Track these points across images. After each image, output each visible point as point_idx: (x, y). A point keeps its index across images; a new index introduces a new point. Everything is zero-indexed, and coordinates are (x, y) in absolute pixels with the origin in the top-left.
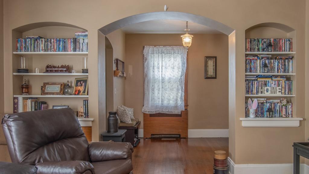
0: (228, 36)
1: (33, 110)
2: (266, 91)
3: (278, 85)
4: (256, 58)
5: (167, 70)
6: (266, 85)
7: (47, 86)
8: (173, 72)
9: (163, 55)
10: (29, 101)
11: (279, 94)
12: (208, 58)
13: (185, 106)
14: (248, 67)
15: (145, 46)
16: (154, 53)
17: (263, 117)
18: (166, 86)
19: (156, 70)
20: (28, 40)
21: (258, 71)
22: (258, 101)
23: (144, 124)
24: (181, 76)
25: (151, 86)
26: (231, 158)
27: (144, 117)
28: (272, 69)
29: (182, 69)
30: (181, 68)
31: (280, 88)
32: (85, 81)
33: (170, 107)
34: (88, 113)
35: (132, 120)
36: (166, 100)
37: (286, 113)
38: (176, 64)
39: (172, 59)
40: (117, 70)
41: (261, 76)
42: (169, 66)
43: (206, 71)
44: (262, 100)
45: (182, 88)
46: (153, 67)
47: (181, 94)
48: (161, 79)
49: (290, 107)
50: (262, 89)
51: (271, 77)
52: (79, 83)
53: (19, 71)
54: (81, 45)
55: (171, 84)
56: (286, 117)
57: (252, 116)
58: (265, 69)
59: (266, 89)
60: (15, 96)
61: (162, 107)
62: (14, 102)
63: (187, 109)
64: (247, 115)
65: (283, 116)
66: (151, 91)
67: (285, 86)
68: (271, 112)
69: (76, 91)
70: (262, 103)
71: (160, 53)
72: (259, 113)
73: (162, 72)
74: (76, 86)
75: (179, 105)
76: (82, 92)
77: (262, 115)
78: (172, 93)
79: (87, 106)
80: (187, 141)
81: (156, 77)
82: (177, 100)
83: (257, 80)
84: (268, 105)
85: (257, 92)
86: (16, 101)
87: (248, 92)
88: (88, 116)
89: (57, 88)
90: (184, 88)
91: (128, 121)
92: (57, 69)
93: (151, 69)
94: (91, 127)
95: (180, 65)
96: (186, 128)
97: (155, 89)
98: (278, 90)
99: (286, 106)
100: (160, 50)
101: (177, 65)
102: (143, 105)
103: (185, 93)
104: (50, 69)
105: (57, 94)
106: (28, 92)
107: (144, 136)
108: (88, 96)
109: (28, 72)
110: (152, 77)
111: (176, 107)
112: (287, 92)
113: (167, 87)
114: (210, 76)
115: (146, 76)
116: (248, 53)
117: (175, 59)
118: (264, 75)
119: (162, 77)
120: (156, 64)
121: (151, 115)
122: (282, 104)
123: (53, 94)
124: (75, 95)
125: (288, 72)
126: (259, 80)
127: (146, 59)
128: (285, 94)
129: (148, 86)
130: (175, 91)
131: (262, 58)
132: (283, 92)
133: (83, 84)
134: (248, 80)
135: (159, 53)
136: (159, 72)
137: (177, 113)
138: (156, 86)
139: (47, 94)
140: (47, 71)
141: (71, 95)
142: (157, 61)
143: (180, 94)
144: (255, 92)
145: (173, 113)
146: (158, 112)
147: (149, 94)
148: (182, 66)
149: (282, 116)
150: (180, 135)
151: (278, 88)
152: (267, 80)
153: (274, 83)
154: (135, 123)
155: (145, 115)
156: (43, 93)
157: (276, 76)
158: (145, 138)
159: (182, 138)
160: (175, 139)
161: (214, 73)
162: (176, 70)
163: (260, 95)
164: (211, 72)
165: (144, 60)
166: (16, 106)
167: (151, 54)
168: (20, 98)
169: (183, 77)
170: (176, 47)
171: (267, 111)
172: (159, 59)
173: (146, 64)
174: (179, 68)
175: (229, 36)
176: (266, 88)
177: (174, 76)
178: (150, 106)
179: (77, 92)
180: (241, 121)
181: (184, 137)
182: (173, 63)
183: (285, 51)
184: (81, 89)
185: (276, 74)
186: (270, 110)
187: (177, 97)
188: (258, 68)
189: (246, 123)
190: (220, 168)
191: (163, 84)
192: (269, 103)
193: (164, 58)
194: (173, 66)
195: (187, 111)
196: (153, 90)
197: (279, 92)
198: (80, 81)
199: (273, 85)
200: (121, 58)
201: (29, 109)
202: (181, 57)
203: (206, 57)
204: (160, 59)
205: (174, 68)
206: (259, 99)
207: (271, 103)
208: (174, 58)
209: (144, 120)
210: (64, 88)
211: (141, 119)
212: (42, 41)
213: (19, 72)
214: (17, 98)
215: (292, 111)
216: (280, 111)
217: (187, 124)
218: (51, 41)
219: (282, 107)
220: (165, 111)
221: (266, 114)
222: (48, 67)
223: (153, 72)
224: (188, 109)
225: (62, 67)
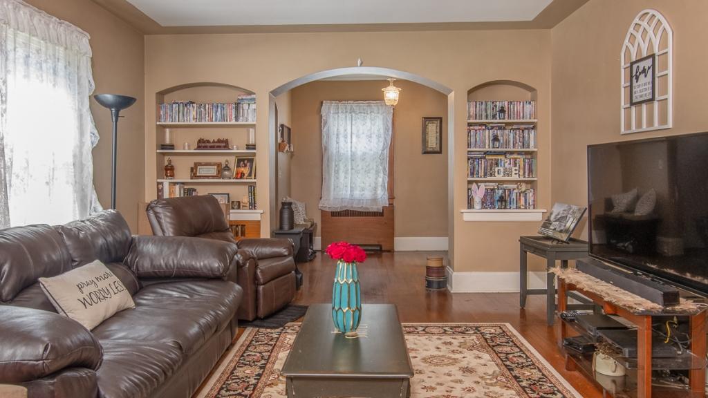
0: (447, 96)
1: (182, 196)
2: (496, 173)
3: (515, 165)
4: (484, 127)
5: (360, 139)
6: (497, 164)
7: (199, 167)
8: (369, 143)
9: (353, 115)
10: (177, 187)
11: (515, 177)
12: (427, 119)
13: (389, 199)
14: (473, 140)
15: (324, 102)
16: (338, 113)
17: (494, 208)
18: (358, 166)
19: (342, 139)
20: (174, 105)
21: (487, 146)
22: (485, 186)
23: (322, 228)
24: (383, 150)
25: (334, 166)
26: (450, 266)
27: (322, 216)
28: (507, 143)
29: (385, 139)
30: (382, 136)
31: (517, 168)
32: (251, 161)
33: (365, 202)
34: (255, 203)
35: (305, 220)
36: (358, 188)
37: (525, 202)
38: (375, 129)
39: (368, 121)
40: (283, 141)
41: (491, 152)
42: (363, 133)
43: (425, 141)
44: (491, 185)
45: (384, 169)
46: (337, 135)
47: (382, 179)
48: (350, 154)
49: (531, 194)
50: (491, 169)
51: (505, 154)
52: (242, 163)
53: (163, 147)
54: (246, 111)
55: (366, 162)
56: (526, 208)
57: (477, 206)
58: (495, 143)
59: (496, 171)
60: (159, 180)
61: (352, 199)
62: (158, 188)
63: (392, 204)
64: (470, 205)
65: (522, 207)
66: (333, 174)
67: (524, 166)
68: (503, 202)
69: (237, 174)
70: (493, 190)
71: (349, 111)
72: (488, 202)
73: (351, 142)
74: (237, 167)
75: (379, 197)
76: (246, 175)
77: (492, 206)
78: (367, 179)
79: (254, 193)
80: (393, 256)
81: (342, 151)
82: (375, 189)
83: (485, 158)
84: (501, 191)
85: (485, 175)
86: (160, 186)
87: (472, 174)
88: (255, 206)
89: (213, 170)
90: (387, 169)
91: (300, 221)
92: (212, 144)
93: (334, 138)
94: (259, 221)
95: (382, 131)
96: (391, 236)
97: (341, 171)
98: (514, 172)
99: (526, 194)
100: (349, 108)
101: (376, 131)
102: (321, 198)
103: (389, 177)
104: (203, 145)
105: (213, 177)
106: (172, 176)
107: (322, 248)
108: (255, 180)
109: (173, 149)
110: (335, 151)
111: (374, 200)
112: (527, 173)
113: (360, 167)
114: (431, 149)
115: (325, 149)
116: (471, 121)
117: (373, 122)
118: (495, 152)
119: (351, 151)
120: (342, 130)
121: (334, 214)
122: (520, 191)
123: (208, 177)
124: (237, 178)
125: (529, 147)
126: (487, 157)
127: (326, 123)
128: (525, 177)
129: (328, 166)
130: (372, 175)
131: (492, 128)
132: (521, 173)
133: (248, 164)
134: (472, 158)
135: (346, 112)
136: (347, 143)
137: (376, 210)
138: (342, 166)
139: (200, 177)
140: (199, 147)
141: (230, 178)
142: (343, 125)
143: (380, 180)
144: (483, 174)
145: (371, 210)
146: (345, 209)
147: (330, 179)
148: (385, 133)
149: (520, 208)
150: (380, 246)
151: (514, 169)
152: (499, 157)
153: (508, 162)
154: (309, 224)
155: (323, 213)
156: (194, 175)
157: (512, 153)
158: (322, 251)
159: (385, 251)
160: (372, 252)
161: (438, 145)
162: (374, 140)
163: (489, 178)
164: (433, 143)
165: (322, 124)
166: (160, 193)
167: (333, 114)
168: (166, 182)
169: (387, 152)
170: (374, 102)
171: (497, 201)
172: (347, 123)
173: (324, 130)
174: (379, 137)
175: (449, 96)
176: (496, 169)
177: (371, 150)
178: (332, 198)
179: (240, 175)
180: (462, 213)
181: (388, 249)
182: (369, 128)
183: (523, 118)
184: (246, 171)
185: (512, 149)
186: (502, 199)
187: (376, 184)
188: (487, 141)
189: (468, 216)
190: (434, 278)
191: (353, 162)
192: (501, 189)
193: (355, 120)
194: (369, 133)
195: (393, 207)
196: (337, 172)
197: (516, 174)
198: (243, 160)
199: (507, 165)
200: (286, 123)
201: (177, 195)
202: (383, 119)
203: (425, 118)
204: (349, 122)
205: (371, 137)
206: (487, 184)
207: (505, 190)
208: (371, 120)
209: (323, 222)
210: (222, 170)
211: (318, 221)
212: (193, 107)
213: (162, 149)
214: (162, 183)
215: (534, 201)
216: (518, 200)
217: (393, 229)
218: (205, 106)
219: (520, 195)
220: (356, 207)
221: (497, 204)
222: (200, 141)
223: (338, 143)
224: (394, 204)
225: (219, 141)
